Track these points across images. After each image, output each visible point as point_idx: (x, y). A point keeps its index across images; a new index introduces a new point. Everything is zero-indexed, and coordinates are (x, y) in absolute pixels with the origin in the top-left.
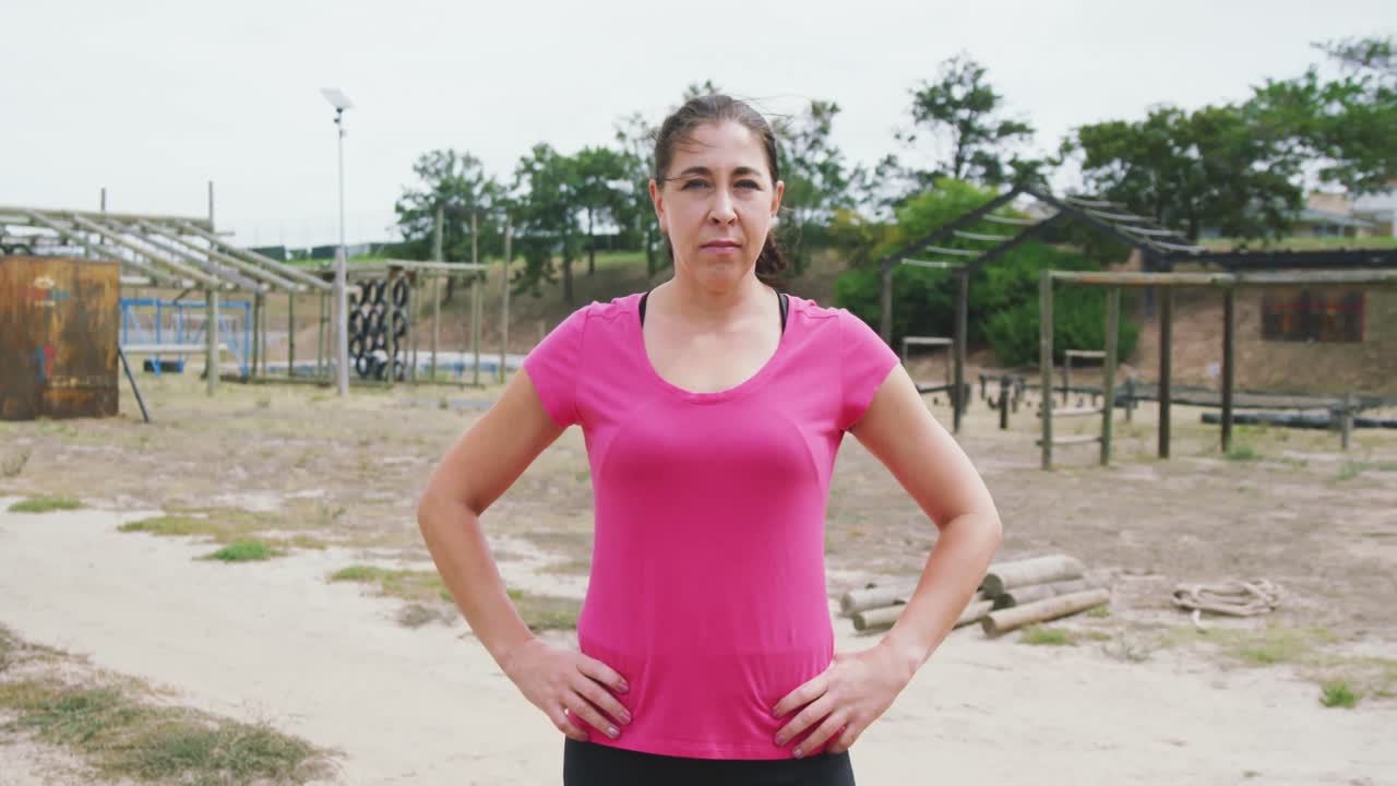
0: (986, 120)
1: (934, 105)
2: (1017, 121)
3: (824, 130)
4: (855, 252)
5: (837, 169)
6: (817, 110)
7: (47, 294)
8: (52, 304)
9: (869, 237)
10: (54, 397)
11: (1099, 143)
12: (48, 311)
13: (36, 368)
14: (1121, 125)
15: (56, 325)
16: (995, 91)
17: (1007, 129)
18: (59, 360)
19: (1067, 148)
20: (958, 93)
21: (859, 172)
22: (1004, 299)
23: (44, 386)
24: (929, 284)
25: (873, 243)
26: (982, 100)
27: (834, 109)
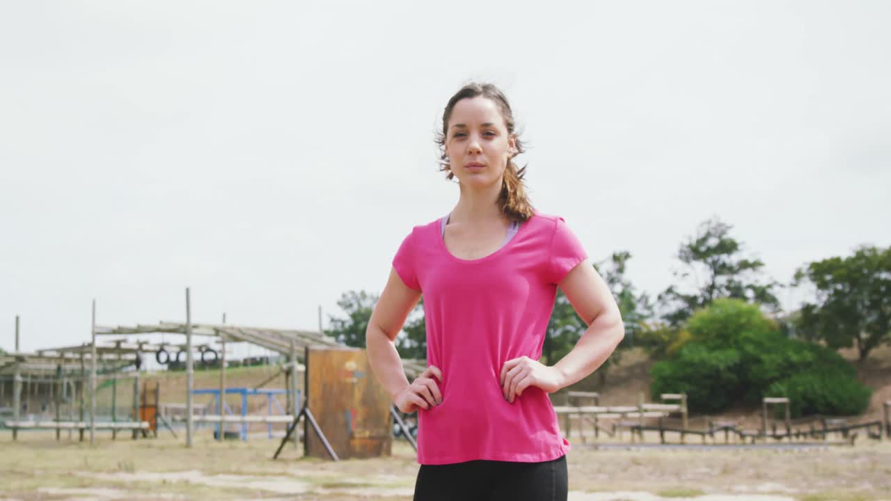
0: (733, 259)
1: (696, 252)
2: (751, 261)
3: (621, 270)
4: (654, 349)
5: (631, 296)
6: (616, 258)
7: (352, 374)
8: (355, 380)
9: (666, 338)
10: (356, 443)
11: (821, 272)
12: (353, 385)
13: (346, 424)
14: (838, 260)
15: (358, 395)
16: (738, 240)
17: (744, 265)
18: (359, 419)
19: (798, 276)
20: (713, 242)
21: (644, 298)
22: (775, 374)
23: (352, 436)
24: (722, 367)
25: (670, 342)
26: (728, 247)
27: (627, 256)
